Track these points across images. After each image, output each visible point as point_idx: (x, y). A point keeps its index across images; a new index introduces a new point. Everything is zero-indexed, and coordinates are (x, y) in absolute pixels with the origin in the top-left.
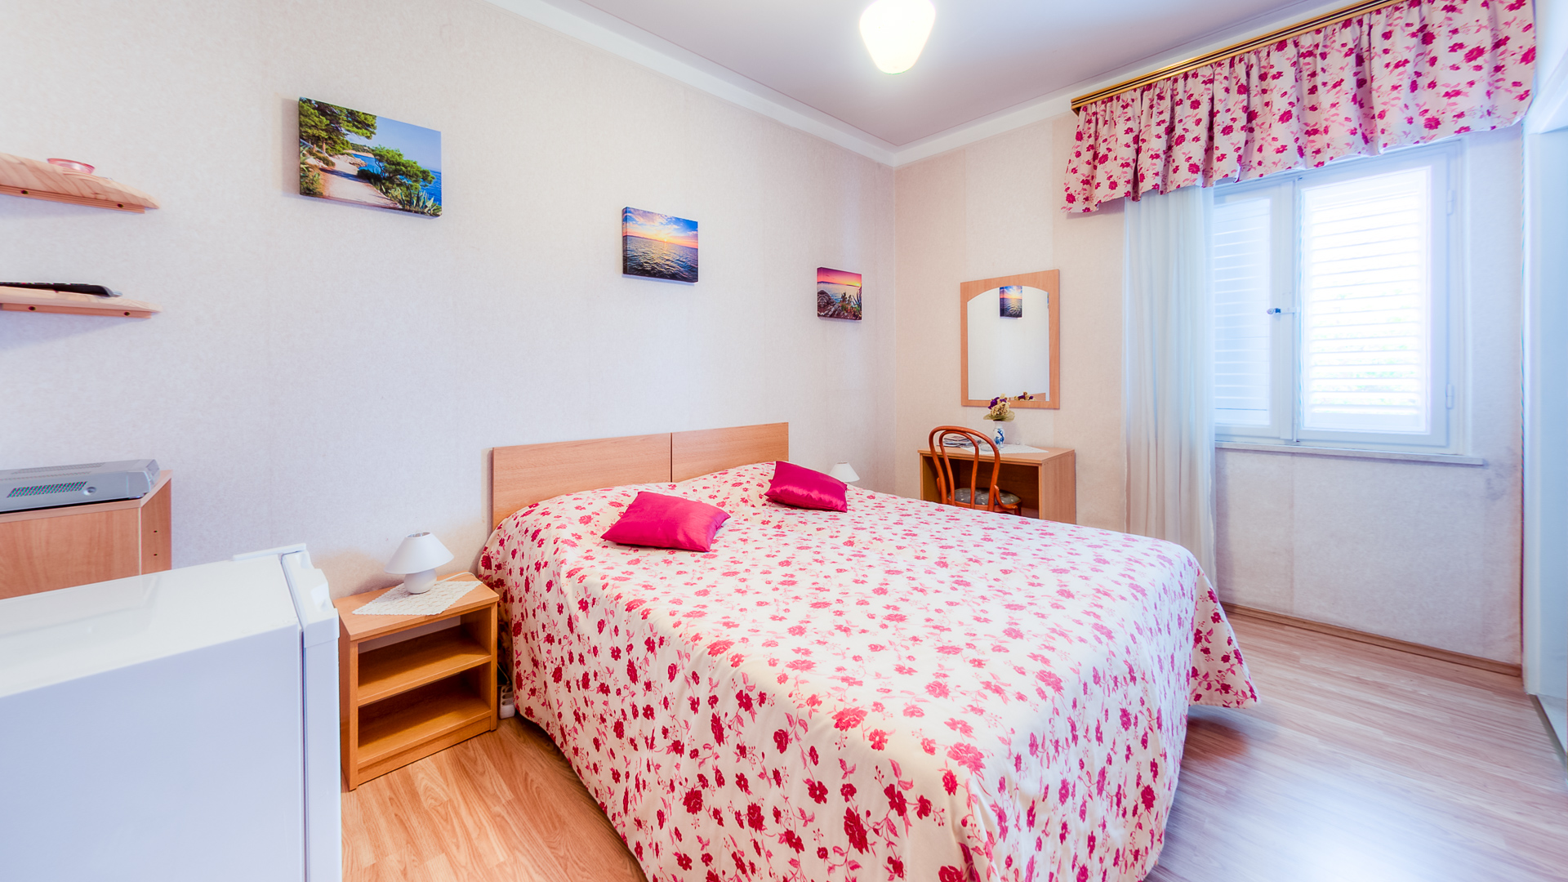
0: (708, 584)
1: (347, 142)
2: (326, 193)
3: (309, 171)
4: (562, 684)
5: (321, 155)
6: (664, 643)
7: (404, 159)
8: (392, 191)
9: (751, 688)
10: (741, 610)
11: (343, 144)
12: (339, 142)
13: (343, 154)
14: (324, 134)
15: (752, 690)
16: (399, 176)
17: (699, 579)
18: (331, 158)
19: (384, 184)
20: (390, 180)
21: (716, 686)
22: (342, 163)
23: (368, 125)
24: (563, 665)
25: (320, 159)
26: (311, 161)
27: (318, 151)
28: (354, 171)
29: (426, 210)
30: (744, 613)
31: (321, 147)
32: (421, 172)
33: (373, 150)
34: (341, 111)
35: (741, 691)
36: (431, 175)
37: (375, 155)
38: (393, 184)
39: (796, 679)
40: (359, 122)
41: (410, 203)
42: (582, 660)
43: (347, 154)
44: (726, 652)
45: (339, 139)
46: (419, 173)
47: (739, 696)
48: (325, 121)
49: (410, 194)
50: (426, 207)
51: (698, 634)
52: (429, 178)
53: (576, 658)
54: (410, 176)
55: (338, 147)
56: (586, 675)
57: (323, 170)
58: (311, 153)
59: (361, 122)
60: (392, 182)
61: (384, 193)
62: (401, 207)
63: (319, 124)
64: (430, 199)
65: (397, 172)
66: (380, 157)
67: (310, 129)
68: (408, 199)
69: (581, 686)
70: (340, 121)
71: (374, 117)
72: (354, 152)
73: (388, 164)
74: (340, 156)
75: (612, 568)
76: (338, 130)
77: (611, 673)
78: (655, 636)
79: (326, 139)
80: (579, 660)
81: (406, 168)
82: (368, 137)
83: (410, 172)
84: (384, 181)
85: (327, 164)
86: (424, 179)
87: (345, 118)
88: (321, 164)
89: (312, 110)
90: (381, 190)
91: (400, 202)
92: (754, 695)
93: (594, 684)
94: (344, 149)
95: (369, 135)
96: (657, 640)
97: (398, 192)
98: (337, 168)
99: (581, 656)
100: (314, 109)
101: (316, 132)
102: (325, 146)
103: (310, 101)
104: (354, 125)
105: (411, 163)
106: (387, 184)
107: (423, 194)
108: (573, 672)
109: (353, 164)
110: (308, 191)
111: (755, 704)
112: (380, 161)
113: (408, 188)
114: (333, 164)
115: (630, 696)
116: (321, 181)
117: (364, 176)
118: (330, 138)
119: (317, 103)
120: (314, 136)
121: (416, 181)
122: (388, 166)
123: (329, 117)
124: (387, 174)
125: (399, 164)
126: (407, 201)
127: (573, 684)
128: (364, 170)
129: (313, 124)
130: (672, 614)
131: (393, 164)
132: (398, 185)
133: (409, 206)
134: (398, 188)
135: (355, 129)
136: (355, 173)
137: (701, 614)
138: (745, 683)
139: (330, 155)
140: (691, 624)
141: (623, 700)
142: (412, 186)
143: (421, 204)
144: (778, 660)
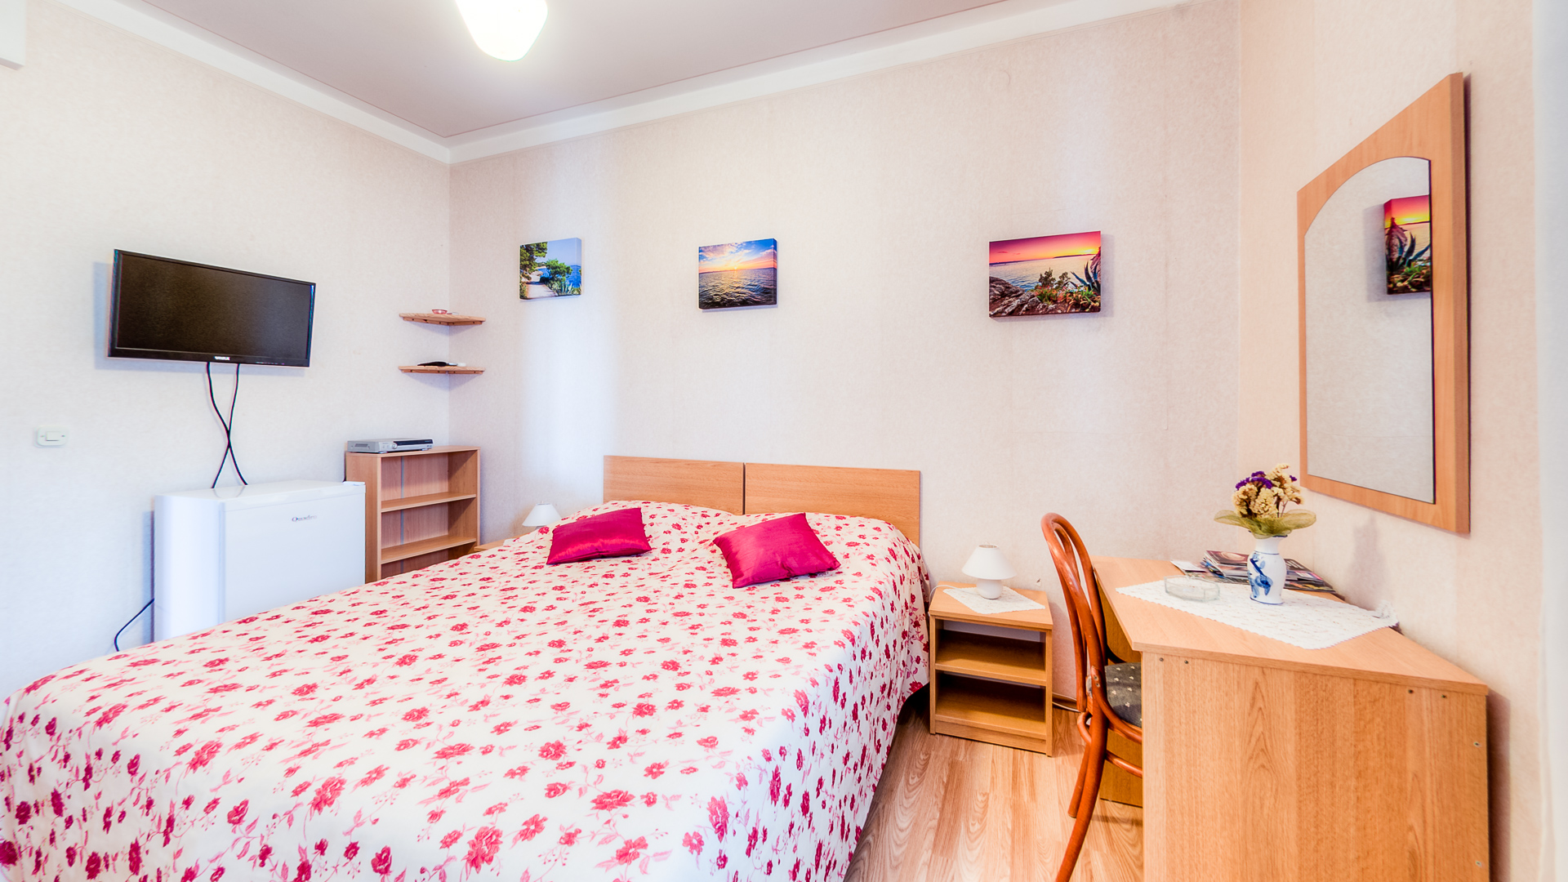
1: (536, 263)
5: (526, 275)
7: (558, 262)
8: (554, 285)
12: (533, 264)
13: (534, 271)
14: (528, 263)
16: (556, 276)
18: (530, 276)
20: (553, 279)
23: (544, 249)
25: (526, 277)
26: (524, 280)
27: (525, 273)
31: (526, 270)
32: (566, 268)
33: (546, 262)
37: (547, 265)
38: (553, 282)
41: (561, 290)
48: (528, 255)
49: (561, 284)
54: (561, 273)
55: (533, 267)
57: (528, 283)
58: (523, 275)
59: (541, 248)
63: (526, 257)
65: (556, 273)
66: (549, 266)
67: (523, 261)
68: (561, 288)
70: (534, 252)
71: (547, 243)
73: (552, 268)
79: (528, 265)
81: (559, 268)
82: (544, 257)
83: (561, 270)
85: (529, 279)
88: (527, 280)
91: (557, 291)
94: (535, 267)
95: (544, 255)
97: (556, 286)
98: (532, 280)
100: (525, 250)
101: (525, 263)
102: (529, 269)
103: (523, 246)
104: (539, 252)
105: (562, 263)
112: (548, 269)
113: (559, 282)
114: (531, 278)
118: (530, 264)
119: (525, 246)
120: (524, 265)
121: (563, 276)
123: (530, 252)
125: (556, 267)
129: (524, 258)
131: (554, 268)
132: (556, 282)
133: (561, 292)
135: (539, 254)
139: (530, 274)
142: (561, 280)
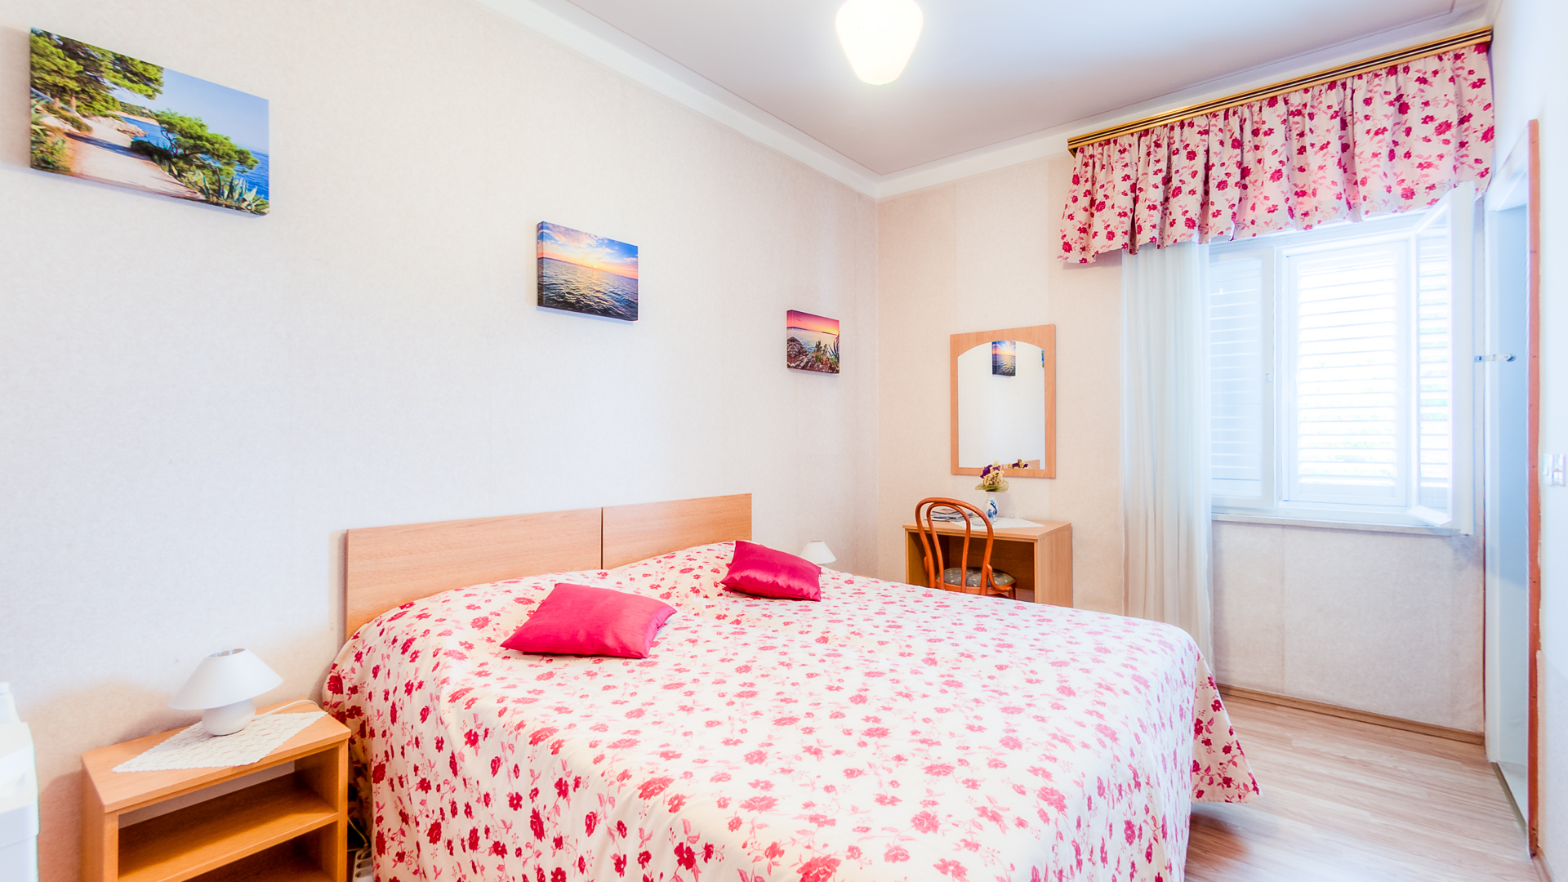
0: (644, 702)
1: (113, 99)
2: (75, 169)
3: (46, 135)
4: (441, 844)
5: (68, 114)
6: (581, 785)
7: (208, 132)
8: (189, 175)
9: (695, 839)
10: (685, 734)
11: (107, 102)
12: (98, 97)
13: (106, 116)
14: (73, 85)
15: (695, 842)
16: (199, 155)
17: (632, 695)
18: (84, 120)
19: (175, 164)
21: (648, 839)
22: (102, 128)
23: (150, 80)
24: (443, 819)
25: (66, 119)
26: (50, 120)
27: (63, 108)
28: (126, 142)
29: (244, 205)
30: (688, 737)
31: (68, 103)
32: (236, 152)
33: (157, 116)
34: (103, 55)
35: (681, 844)
36: (253, 158)
37: (161, 122)
38: (191, 165)
39: (752, 823)
40: (135, 74)
41: (219, 193)
42: (468, 811)
43: (114, 117)
44: (662, 793)
45: (99, 94)
46: (233, 154)
47: (679, 850)
48: (77, 68)
49: (219, 181)
50: (244, 200)
51: (626, 771)
52: (250, 162)
53: (461, 809)
54: (218, 156)
55: (97, 105)
56: (474, 832)
57: (69, 135)
58: (50, 109)
59: (137, 73)
60: (189, 162)
61: (175, 177)
62: (203, 197)
63: (64, 69)
64: (250, 190)
65: (197, 149)
66: (169, 126)
67: (49, 74)
68: (216, 188)
69: (467, 847)
70: (102, 69)
71: (160, 69)
72: (125, 115)
73: (182, 136)
74: (101, 118)
75: (514, 686)
76: (98, 81)
77: (508, 827)
78: (569, 776)
79: (77, 92)
80: (466, 812)
81: (212, 144)
82: (149, 96)
83: (218, 150)
84: (175, 160)
85: (79, 128)
86: (242, 162)
87: (111, 66)
88: (68, 127)
89: (54, 50)
90: (171, 171)
91: (202, 191)
92: (698, 849)
93: (485, 844)
94: (108, 109)
95: (150, 93)
96: (571, 782)
97: (198, 177)
98: (95, 135)
99: (468, 806)
100: (56, 46)
101: (58, 80)
102: (74, 102)
103: (49, 35)
104: (125, 77)
105: (220, 139)
106: (181, 164)
107: (240, 183)
108: (454, 829)
109: (124, 132)
110: (44, 164)
111: (699, 859)
112: (169, 131)
113: (214, 172)
114: (89, 129)
115: (534, 857)
116: (67, 151)
117: (142, 149)
118: (83, 91)
119: (61, 38)
120: (55, 85)
121: (227, 164)
122: (182, 139)
123: (82, 62)
124: (180, 151)
125: (200, 138)
126: (214, 190)
127: (456, 845)
128: (143, 142)
129: (55, 68)
130: (593, 745)
131: (191, 137)
132: (198, 167)
133: (214, 196)
134: (198, 172)
135: (126, 82)
136: (127, 144)
137: (631, 743)
138: (686, 832)
139: (84, 116)
140: (618, 757)
141: (524, 863)
142: (221, 170)
143: (236, 195)
144: (730, 799)
